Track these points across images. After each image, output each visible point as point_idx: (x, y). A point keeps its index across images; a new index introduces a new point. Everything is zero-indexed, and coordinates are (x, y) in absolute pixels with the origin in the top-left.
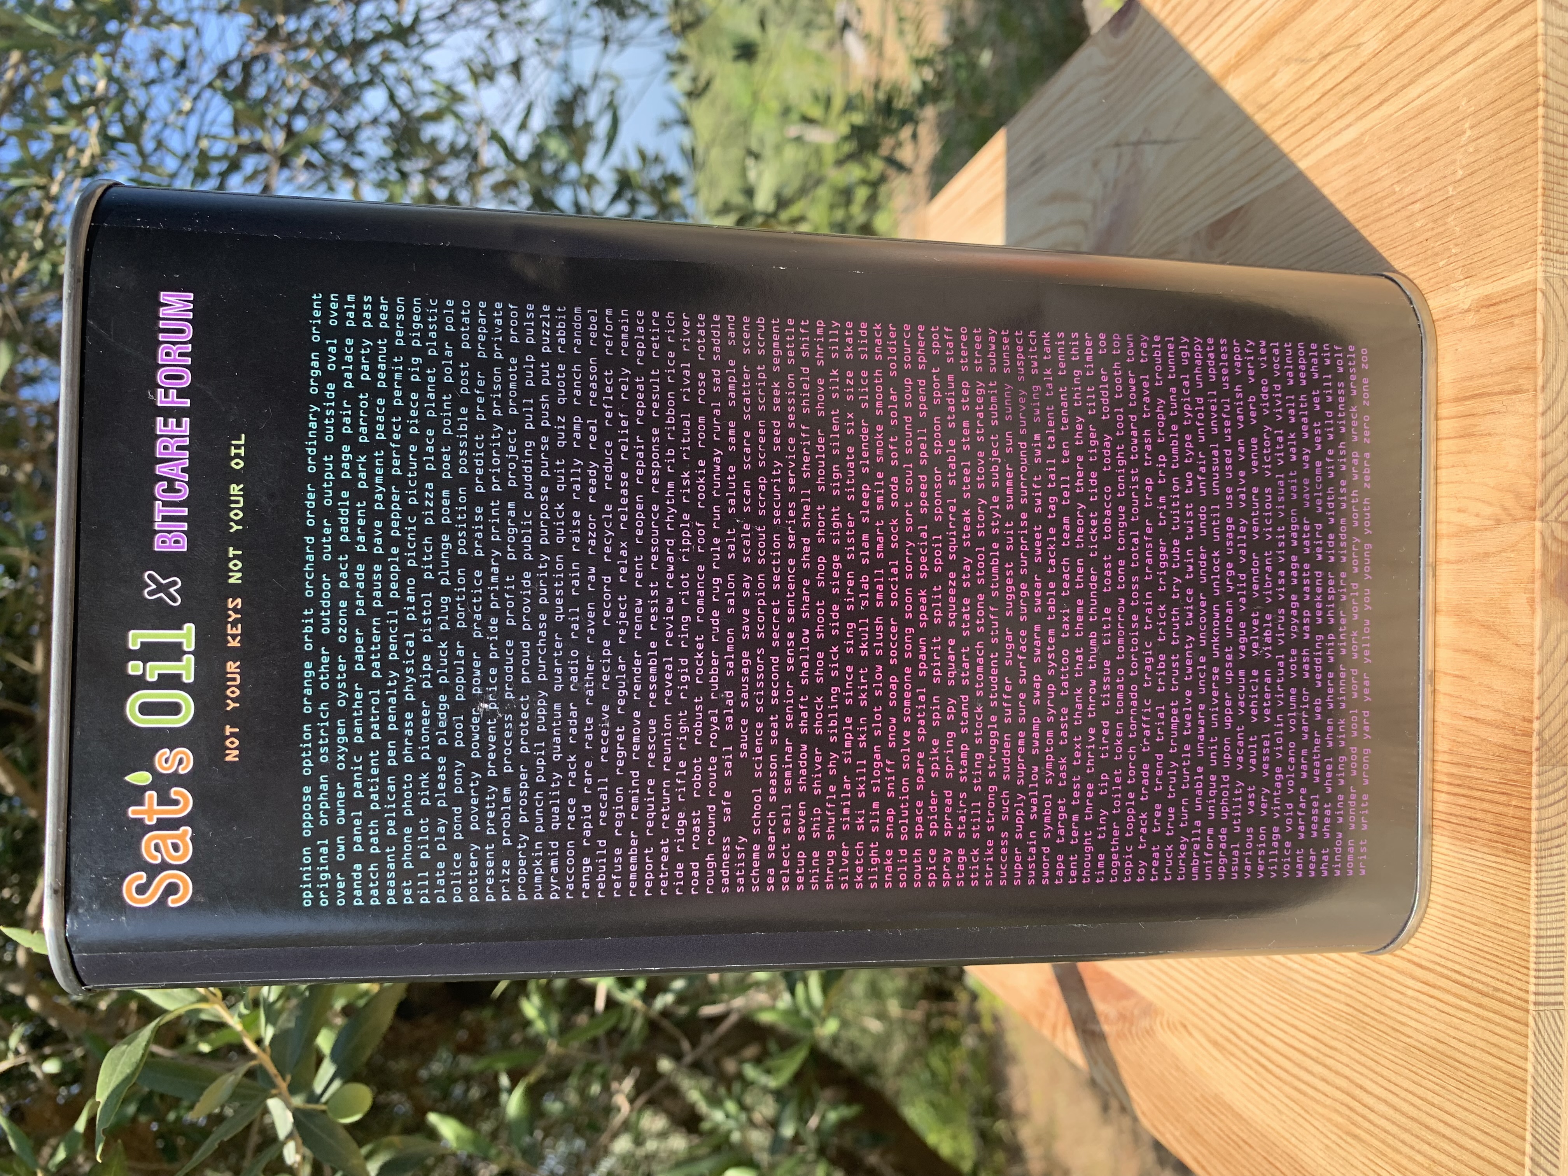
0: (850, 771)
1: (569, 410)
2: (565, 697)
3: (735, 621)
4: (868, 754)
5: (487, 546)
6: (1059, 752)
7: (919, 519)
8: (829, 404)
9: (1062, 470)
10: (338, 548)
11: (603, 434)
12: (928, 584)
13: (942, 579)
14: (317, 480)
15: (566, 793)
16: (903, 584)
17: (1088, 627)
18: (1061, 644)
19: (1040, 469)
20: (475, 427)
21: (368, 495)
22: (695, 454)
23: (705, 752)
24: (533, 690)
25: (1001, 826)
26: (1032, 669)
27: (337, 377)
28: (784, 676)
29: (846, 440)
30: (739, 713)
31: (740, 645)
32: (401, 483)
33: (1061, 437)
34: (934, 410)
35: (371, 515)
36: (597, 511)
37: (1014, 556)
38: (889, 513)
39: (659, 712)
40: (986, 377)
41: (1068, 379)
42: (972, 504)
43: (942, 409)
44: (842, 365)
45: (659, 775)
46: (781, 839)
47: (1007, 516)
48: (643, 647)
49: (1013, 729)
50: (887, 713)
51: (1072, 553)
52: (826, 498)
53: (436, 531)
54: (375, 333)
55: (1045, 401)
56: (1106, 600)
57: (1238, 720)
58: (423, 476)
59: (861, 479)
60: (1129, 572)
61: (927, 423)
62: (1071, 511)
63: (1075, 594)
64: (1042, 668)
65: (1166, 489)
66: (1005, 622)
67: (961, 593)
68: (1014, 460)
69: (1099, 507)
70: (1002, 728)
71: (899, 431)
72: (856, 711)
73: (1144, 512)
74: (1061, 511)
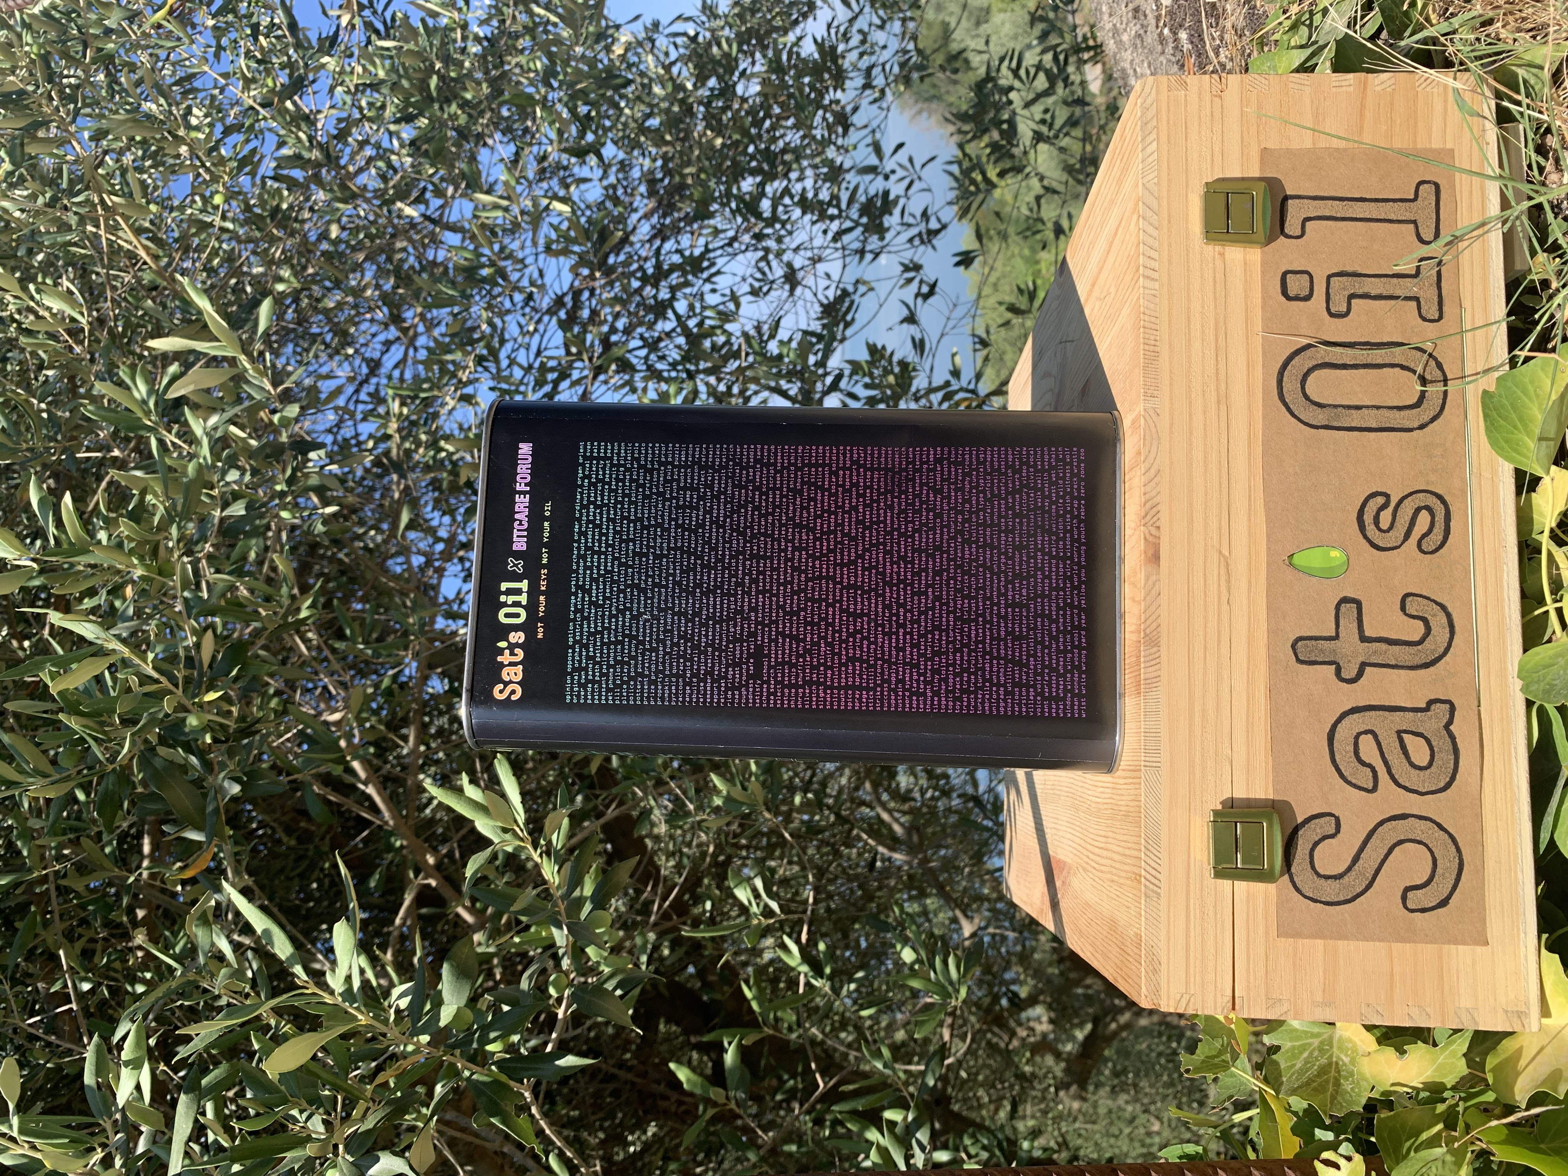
0: (810, 652)
1: (685, 489)
2: (679, 614)
3: (756, 581)
4: (818, 644)
5: (648, 547)
6: (913, 646)
7: (844, 535)
8: (803, 483)
9: (915, 512)
10: (587, 548)
11: (699, 498)
12: (848, 565)
13: (855, 563)
14: (579, 520)
15: (679, 657)
16: (835, 565)
17: (927, 586)
18: (913, 594)
19: (905, 511)
20: (645, 497)
21: (600, 526)
22: (740, 506)
23: (741, 641)
24: (665, 610)
25: (884, 681)
26: (899, 606)
27: (589, 477)
28: (779, 607)
29: (810, 499)
30: (757, 623)
31: (758, 592)
32: (614, 521)
33: (915, 496)
34: (852, 485)
35: (601, 534)
36: (696, 532)
37: (891, 552)
38: (829, 532)
39: (720, 622)
40: (879, 469)
41: (920, 470)
42: (870, 528)
43: (857, 485)
44: (810, 465)
45: (721, 651)
46: (777, 683)
47: (887, 533)
48: (714, 593)
49: (890, 634)
50: (828, 625)
51: (920, 551)
52: (800, 526)
53: (627, 541)
54: (605, 458)
55: (908, 480)
56: (936, 573)
57: (1007, 633)
58: (623, 518)
59: (816, 517)
60: (949, 560)
61: (850, 491)
62: (919, 531)
63: (921, 570)
64: (904, 605)
65: (969, 521)
66: (885, 583)
67: (864, 569)
68: (891, 507)
69: (934, 529)
70: (884, 634)
71: (836, 494)
72: (812, 623)
73: (957, 532)
74: (915, 531)
